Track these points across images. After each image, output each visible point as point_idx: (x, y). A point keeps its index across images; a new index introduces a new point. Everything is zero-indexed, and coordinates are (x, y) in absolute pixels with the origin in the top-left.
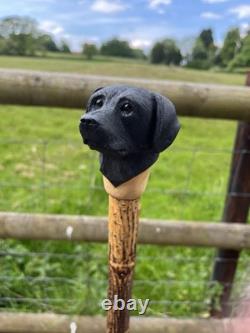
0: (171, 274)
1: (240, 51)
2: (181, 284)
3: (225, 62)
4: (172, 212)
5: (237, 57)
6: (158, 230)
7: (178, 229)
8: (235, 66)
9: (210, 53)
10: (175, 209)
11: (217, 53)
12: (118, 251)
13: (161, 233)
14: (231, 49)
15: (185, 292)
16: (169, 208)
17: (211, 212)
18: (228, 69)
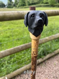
0: (23, 57)
1: (19, 2)
2: (26, 57)
3: (16, 6)
4: (18, 43)
5: (19, 4)
6: (20, 48)
7: (24, 46)
8: (19, 6)
9: (12, 4)
10: (18, 42)
11: (14, 3)
12: (36, 52)
13: (21, 48)
14: (17, 2)
15: (27, 59)
16: (17, 43)
17: (26, 41)
18: (17, 7)
